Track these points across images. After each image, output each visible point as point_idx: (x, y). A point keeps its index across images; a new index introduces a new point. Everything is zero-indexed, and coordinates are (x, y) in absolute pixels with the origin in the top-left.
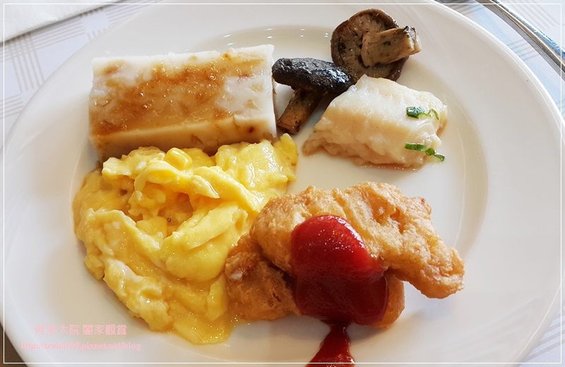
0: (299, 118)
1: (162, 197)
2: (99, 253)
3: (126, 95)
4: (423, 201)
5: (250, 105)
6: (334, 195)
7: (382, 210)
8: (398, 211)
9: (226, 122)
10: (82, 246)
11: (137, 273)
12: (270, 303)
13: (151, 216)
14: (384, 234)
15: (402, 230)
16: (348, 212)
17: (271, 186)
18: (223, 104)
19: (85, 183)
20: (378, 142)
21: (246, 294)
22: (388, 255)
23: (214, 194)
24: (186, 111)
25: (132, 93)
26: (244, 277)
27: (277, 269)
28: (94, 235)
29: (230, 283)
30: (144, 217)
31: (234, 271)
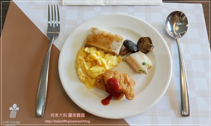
0: (124, 53)
1: (92, 60)
2: (78, 65)
3: (95, 36)
4: (135, 82)
5: (116, 49)
6: (120, 74)
7: (126, 81)
8: (129, 82)
9: (110, 50)
10: (76, 62)
11: (83, 72)
12: (101, 87)
13: (89, 62)
14: (124, 86)
15: (128, 86)
16: (120, 79)
17: (112, 66)
18: (111, 46)
19: (81, 49)
20: (135, 66)
21: (98, 84)
22: (122, 90)
23: (101, 64)
24: (104, 44)
25: (96, 36)
26: (99, 81)
27: (104, 83)
28: (78, 61)
29: (96, 81)
30: (88, 62)
31: (98, 79)
